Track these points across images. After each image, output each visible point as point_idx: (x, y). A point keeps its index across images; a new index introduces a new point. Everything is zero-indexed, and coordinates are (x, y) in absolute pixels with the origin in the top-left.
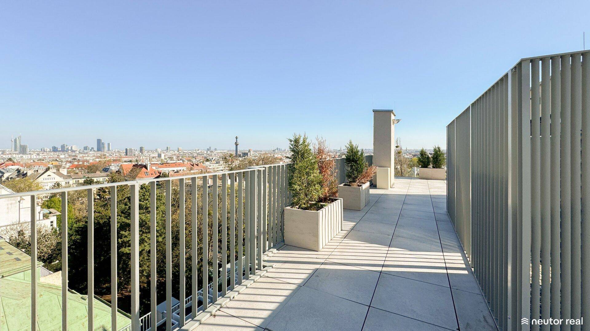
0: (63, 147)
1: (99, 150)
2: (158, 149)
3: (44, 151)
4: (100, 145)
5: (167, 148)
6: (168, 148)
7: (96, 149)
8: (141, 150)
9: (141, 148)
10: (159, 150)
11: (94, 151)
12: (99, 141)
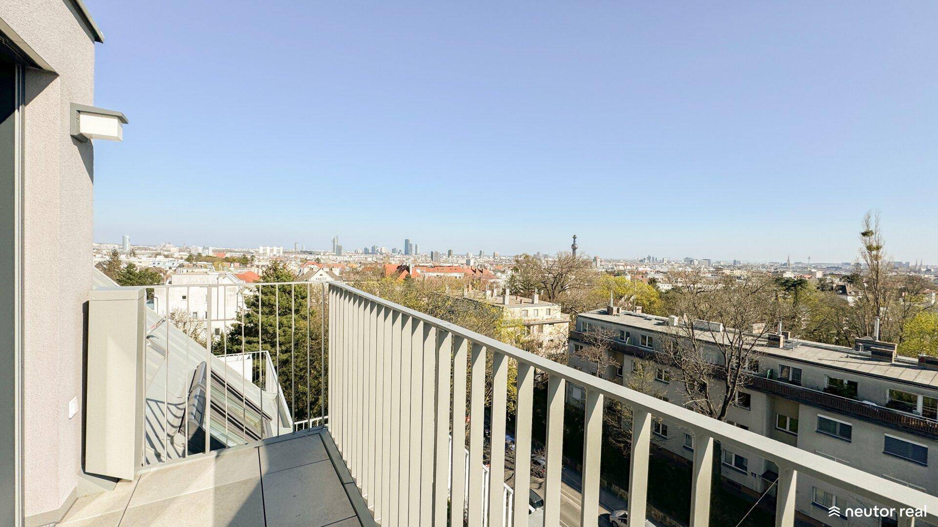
0: (373, 248)
1: (406, 253)
2: (469, 254)
3: (356, 252)
4: (408, 248)
5: (481, 251)
6: (482, 253)
7: (403, 252)
8: (450, 253)
9: (449, 251)
10: (471, 255)
11: (402, 254)
12: (407, 241)
